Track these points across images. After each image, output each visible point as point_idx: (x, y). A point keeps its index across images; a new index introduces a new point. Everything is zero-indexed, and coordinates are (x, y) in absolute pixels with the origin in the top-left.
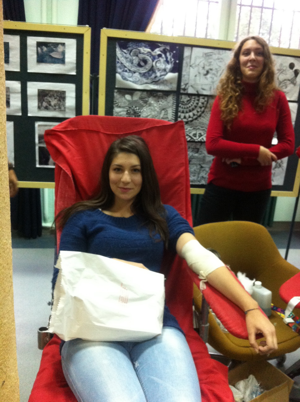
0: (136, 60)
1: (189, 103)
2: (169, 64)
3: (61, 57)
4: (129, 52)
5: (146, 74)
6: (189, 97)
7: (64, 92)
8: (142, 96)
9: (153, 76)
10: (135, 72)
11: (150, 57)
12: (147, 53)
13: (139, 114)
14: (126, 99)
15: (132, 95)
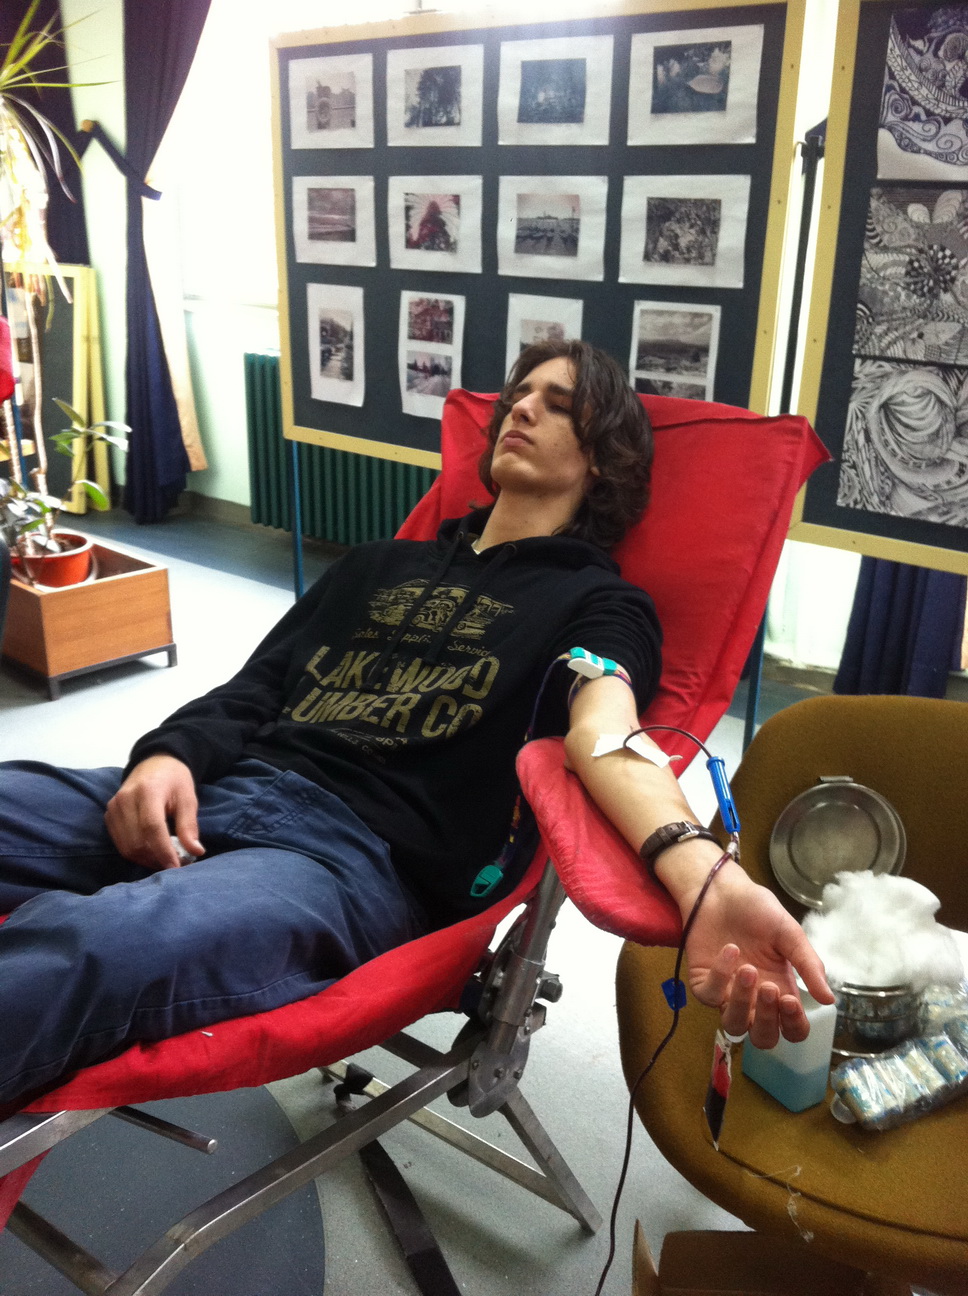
0: (956, 74)
3: (716, 89)
4: (933, 47)
7: (716, 205)
10: (947, 120)
13: (953, 273)
14: (911, 220)
15: (930, 204)
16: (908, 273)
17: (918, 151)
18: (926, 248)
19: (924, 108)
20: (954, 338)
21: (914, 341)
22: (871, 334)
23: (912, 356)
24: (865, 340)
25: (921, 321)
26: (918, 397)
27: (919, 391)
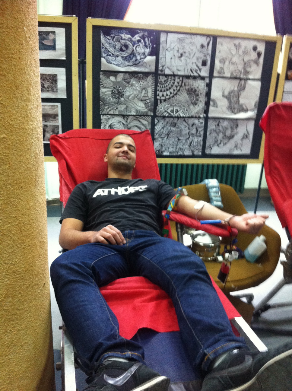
0: (118, 46)
1: (167, 83)
2: (147, 48)
3: (52, 44)
4: (112, 38)
5: (127, 58)
6: (166, 77)
7: (55, 76)
8: (125, 77)
9: (134, 59)
10: (118, 56)
11: (131, 42)
12: (128, 39)
13: (123, 93)
14: (111, 80)
15: (115, 76)
16: (112, 93)
17: (111, 64)
18: (116, 87)
19: (112, 53)
20: (125, 108)
21: (115, 110)
22: (104, 109)
23: (115, 113)
24: (103, 110)
25: (117, 105)
26: (117, 123)
27: (118, 122)
